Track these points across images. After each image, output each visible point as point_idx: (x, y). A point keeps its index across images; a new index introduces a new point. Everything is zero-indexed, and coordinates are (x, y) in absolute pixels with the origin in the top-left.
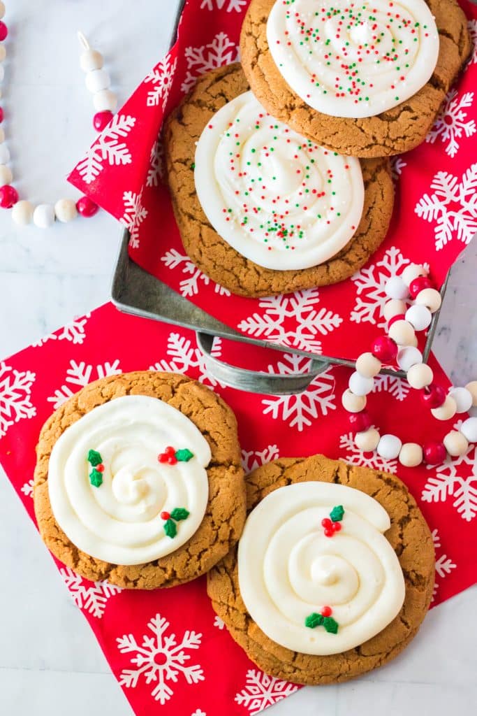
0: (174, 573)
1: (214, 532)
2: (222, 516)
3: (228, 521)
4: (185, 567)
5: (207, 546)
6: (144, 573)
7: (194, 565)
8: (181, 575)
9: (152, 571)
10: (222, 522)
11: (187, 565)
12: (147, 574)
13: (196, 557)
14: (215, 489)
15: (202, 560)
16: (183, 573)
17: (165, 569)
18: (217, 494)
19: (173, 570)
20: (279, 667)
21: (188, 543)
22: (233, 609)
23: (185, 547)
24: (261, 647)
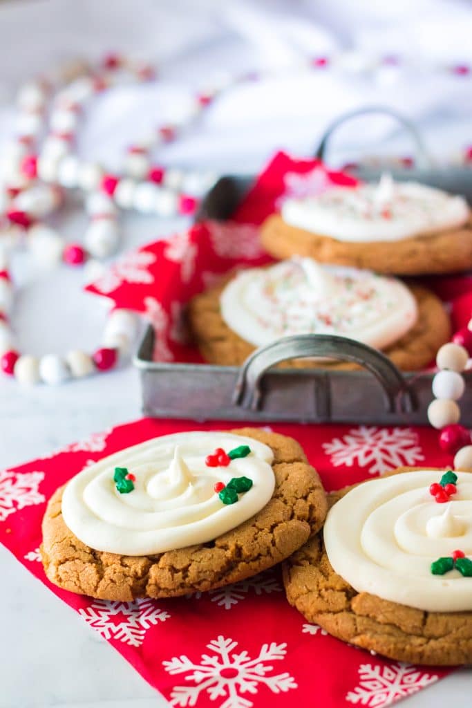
0: (239, 550)
1: (288, 508)
2: (296, 492)
3: (305, 498)
4: (253, 542)
5: (281, 519)
6: (197, 557)
7: (265, 537)
8: (249, 550)
9: (208, 553)
10: (297, 499)
11: (256, 539)
12: (201, 557)
13: (267, 530)
14: (284, 476)
15: (274, 532)
16: (251, 548)
17: (225, 548)
18: (286, 479)
19: (237, 546)
20: (404, 642)
21: (255, 518)
22: (327, 589)
23: (252, 521)
24: (374, 619)
